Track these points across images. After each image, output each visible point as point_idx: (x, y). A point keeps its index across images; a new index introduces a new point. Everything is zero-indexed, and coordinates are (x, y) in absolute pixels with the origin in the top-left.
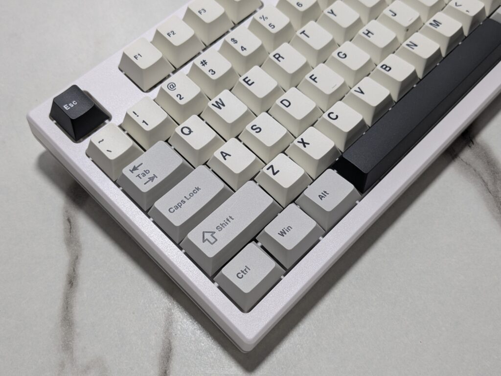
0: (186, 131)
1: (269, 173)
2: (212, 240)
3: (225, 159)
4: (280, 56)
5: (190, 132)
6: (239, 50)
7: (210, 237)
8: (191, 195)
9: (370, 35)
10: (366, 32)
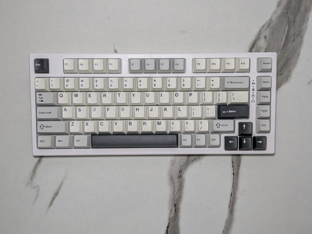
0: (61, 95)
1: (71, 124)
2: (42, 128)
3: (64, 111)
4: (105, 96)
5: (62, 97)
6: (95, 85)
7: (42, 127)
8: (48, 113)
9: (137, 110)
10: (137, 108)
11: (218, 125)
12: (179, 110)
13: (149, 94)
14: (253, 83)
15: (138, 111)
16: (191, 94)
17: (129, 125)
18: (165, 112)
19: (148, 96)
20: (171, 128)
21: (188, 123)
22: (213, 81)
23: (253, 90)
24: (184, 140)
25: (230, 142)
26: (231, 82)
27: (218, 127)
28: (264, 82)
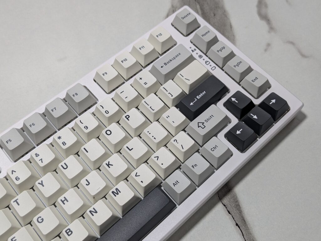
9: (65, 202)
10: (63, 199)
11: (201, 125)
12: (130, 150)
13: (65, 164)
14: (193, 51)
15: (67, 201)
16: (127, 117)
17: (69, 235)
18: (111, 170)
19: (65, 167)
20: (141, 183)
21: (158, 157)
22: (141, 79)
23: (200, 57)
24: (174, 185)
25: (238, 132)
26: (165, 64)
27: (203, 127)
28: (203, 36)
